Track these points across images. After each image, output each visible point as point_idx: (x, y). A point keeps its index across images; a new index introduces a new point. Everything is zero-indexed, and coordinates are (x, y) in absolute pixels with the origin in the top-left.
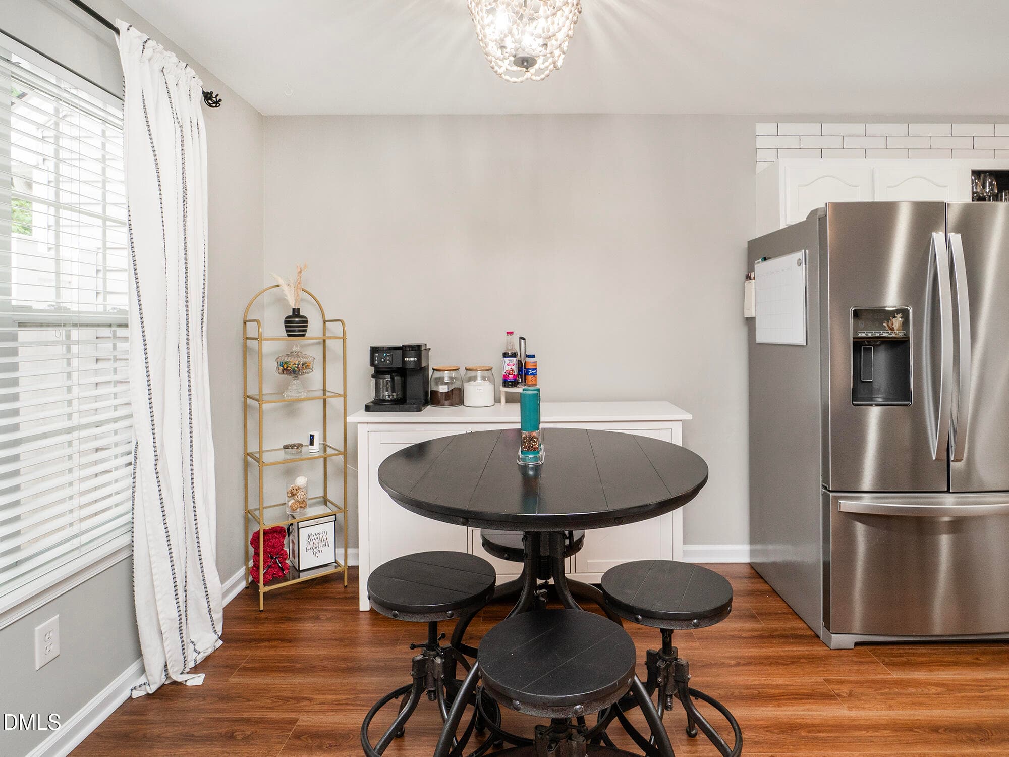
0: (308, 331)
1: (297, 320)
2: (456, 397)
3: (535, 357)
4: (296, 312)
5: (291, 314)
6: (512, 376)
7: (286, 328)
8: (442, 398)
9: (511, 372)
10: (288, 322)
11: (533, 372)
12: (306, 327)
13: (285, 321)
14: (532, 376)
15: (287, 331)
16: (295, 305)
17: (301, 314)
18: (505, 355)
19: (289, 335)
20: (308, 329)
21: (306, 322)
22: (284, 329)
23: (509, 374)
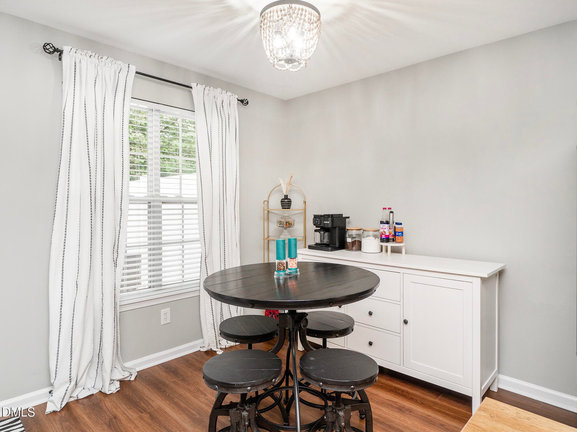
0: (291, 206)
1: (286, 201)
2: (358, 245)
3: (402, 224)
4: (286, 197)
5: (284, 198)
6: (384, 235)
7: (281, 204)
8: (350, 246)
9: (383, 233)
10: (282, 201)
11: (399, 234)
12: (291, 204)
13: (281, 201)
14: (398, 237)
15: (282, 206)
16: (286, 194)
17: (288, 198)
18: (382, 222)
19: (283, 208)
20: (292, 205)
21: (291, 202)
22: (281, 205)
23: (382, 234)
